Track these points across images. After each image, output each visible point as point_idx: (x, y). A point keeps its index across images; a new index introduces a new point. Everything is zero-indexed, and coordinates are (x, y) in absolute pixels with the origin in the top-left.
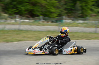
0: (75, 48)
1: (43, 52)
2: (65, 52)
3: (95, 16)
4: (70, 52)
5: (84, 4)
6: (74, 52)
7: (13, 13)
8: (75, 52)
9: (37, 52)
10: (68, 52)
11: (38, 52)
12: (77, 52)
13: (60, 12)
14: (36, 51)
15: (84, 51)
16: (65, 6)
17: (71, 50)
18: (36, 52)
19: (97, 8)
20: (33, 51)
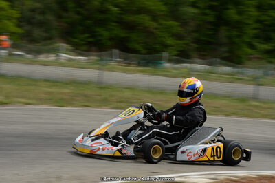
0: (215, 145)
1: (118, 150)
2: (185, 154)
3: (259, 58)
4: (201, 156)
5: (235, 33)
6: (214, 156)
7: (83, 42)
8: (216, 159)
9: (101, 147)
10: (194, 155)
11: (103, 149)
12: (221, 158)
13: (184, 46)
14: (98, 146)
15: (245, 155)
16: (195, 35)
17: (204, 150)
18: (99, 149)
19: (263, 43)
20: (92, 146)
